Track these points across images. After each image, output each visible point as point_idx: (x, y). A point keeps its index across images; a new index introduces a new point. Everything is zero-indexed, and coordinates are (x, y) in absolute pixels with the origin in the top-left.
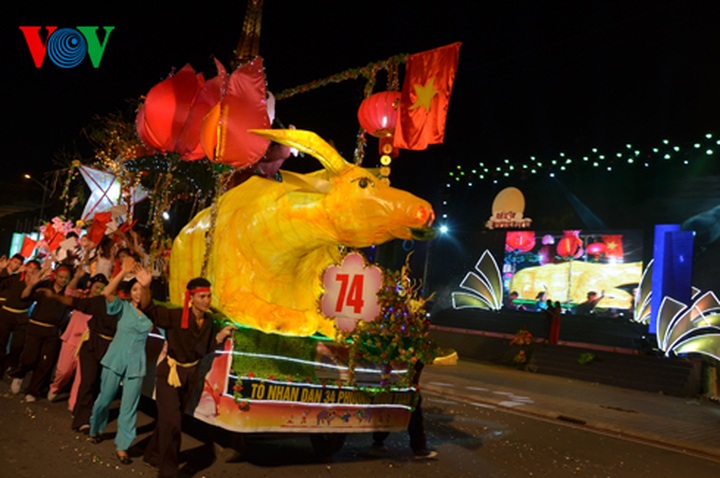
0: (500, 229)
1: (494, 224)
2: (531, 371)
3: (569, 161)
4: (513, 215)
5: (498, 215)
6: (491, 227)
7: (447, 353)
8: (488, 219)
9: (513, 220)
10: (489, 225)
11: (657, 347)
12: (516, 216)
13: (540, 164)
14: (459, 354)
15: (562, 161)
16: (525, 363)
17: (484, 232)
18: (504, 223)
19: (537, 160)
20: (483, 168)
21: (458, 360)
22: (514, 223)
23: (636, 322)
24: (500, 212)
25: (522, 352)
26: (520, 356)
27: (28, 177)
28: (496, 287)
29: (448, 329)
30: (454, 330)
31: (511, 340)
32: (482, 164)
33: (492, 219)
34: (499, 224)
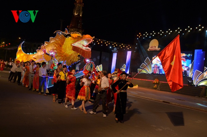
0: (151, 51)
1: (150, 49)
2: (158, 90)
3: (171, 31)
4: (155, 47)
5: (151, 47)
6: (149, 51)
7: (135, 85)
8: (148, 48)
9: (155, 48)
10: (148, 50)
11: (193, 84)
12: (156, 47)
14: (138, 86)
15: (169, 32)
16: (156, 88)
18: (153, 49)
19: (162, 31)
20: (147, 34)
22: (155, 49)
23: (189, 77)
25: (156, 85)
26: (155, 86)
27: (20, 38)
28: (150, 67)
29: (136, 79)
30: (137, 79)
31: (153, 82)
32: (146, 33)
33: (149, 48)
34: (151, 49)
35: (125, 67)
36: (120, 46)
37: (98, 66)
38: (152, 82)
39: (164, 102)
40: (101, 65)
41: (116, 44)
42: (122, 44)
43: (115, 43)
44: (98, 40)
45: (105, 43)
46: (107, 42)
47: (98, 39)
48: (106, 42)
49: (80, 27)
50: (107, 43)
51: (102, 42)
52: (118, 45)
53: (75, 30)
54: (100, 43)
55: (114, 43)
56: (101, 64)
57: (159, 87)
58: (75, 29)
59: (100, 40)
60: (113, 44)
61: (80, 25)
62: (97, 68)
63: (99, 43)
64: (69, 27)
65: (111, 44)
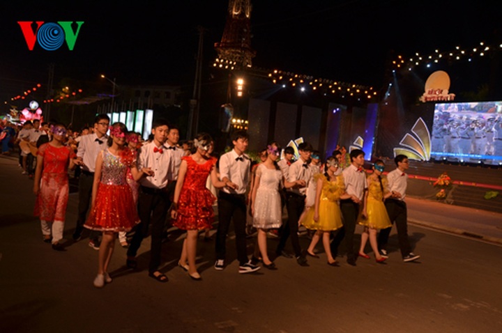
0: (430, 102)
1: (426, 98)
2: (449, 203)
3: (487, 49)
4: (441, 92)
5: (429, 91)
6: (424, 101)
8: (422, 95)
9: (440, 95)
10: (423, 99)
12: (443, 92)
13: (463, 52)
16: (444, 198)
17: (418, 105)
18: (434, 97)
19: (461, 49)
20: (418, 57)
25: (442, 190)
26: (441, 193)
27: (103, 76)
28: (427, 145)
31: (435, 182)
32: (417, 54)
33: (424, 94)
34: (430, 98)
35: (362, 143)
36: (348, 90)
37: (292, 141)
38: (433, 182)
39: (465, 234)
41: (337, 86)
42: (354, 86)
43: (335, 83)
44: (293, 77)
45: (311, 83)
46: (316, 81)
47: (292, 75)
48: (313, 81)
49: (247, 46)
50: (315, 84)
51: (302, 81)
52: (344, 88)
53: (233, 52)
54: (298, 84)
55: (332, 84)
56: (299, 137)
57: (450, 195)
58: (233, 50)
59: (296, 76)
60: (330, 87)
61: (246, 39)
63: (294, 85)
64: (218, 45)
65: (326, 85)
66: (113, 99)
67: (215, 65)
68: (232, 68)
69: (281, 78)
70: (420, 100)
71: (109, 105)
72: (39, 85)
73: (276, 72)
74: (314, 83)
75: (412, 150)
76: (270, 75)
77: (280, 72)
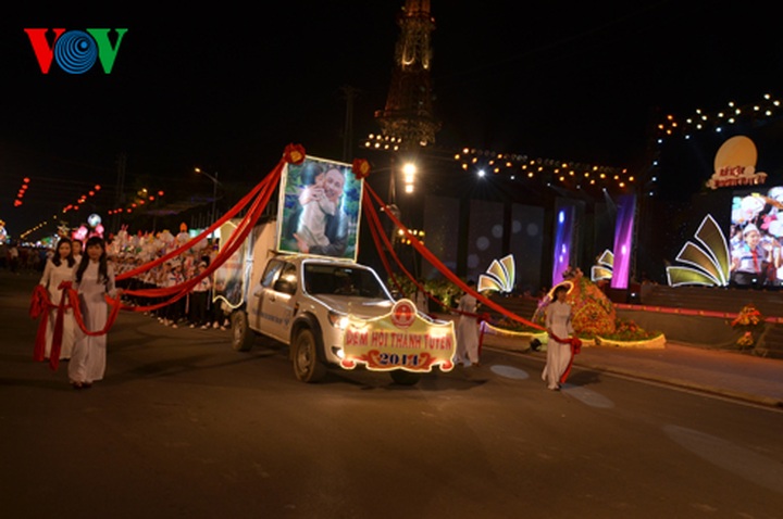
0: (725, 188)
1: (717, 182)
4: (742, 170)
5: (722, 171)
6: (714, 187)
7: (651, 336)
8: (710, 177)
9: (742, 176)
10: (711, 184)
12: (746, 171)
13: (776, 103)
14: (667, 337)
16: (752, 347)
17: (705, 194)
18: (730, 180)
19: (773, 99)
20: (700, 116)
21: (665, 344)
22: (742, 179)
24: (724, 168)
25: (748, 334)
26: (746, 338)
27: (198, 170)
28: (722, 259)
29: (657, 309)
30: (664, 310)
31: (733, 319)
32: (699, 111)
33: (714, 176)
34: (724, 182)
35: (612, 260)
36: (587, 175)
37: (495, 261)
38: (730, 320)
40: (511, 256)
41: (567, 171)
42: (595, 168)
43: (564, 166)
44: (495, 158)
45: (524, 167)
46: (532, 162)
47: (493, 154)
48: (528, 164)
49: (426, 113)
50: (533, 169)
51: (509, 164)
52: (579, 173)
53: (405, 125)
54: (503, 169)
55: (560, 168)
56: (507, 254)
57: (762, 341)
58: (405, 122)
59: (500, 156)
60: (556, 171)
61: (425, 102)
62: (492, 271)
63: (497, 170)
64: (381, 115)
65: (548, 169)
66: (214, 205)
67: (368, 144)
68: (396, 148)
69: (475, 160)
70: (708, 186)
71: (208, 214)
72: (97, 187)
73: (466, 151)
74: (529, 165)
75: (697, 268)
76: (457, 157)
77: (473, 151)
